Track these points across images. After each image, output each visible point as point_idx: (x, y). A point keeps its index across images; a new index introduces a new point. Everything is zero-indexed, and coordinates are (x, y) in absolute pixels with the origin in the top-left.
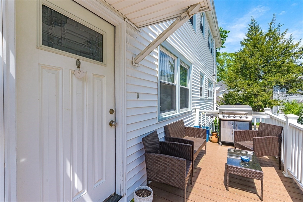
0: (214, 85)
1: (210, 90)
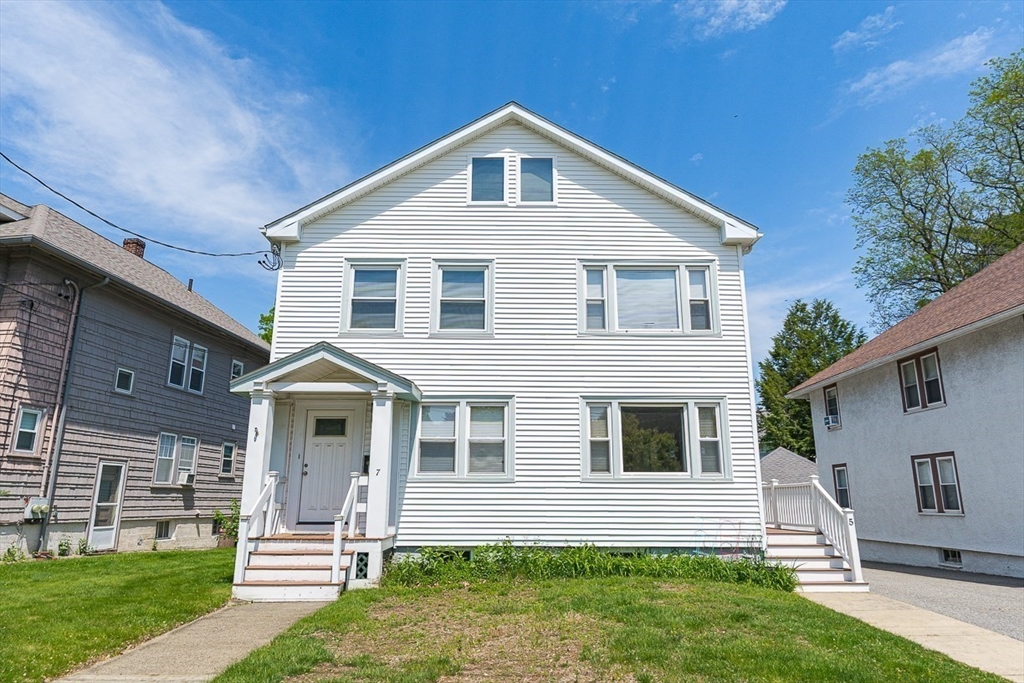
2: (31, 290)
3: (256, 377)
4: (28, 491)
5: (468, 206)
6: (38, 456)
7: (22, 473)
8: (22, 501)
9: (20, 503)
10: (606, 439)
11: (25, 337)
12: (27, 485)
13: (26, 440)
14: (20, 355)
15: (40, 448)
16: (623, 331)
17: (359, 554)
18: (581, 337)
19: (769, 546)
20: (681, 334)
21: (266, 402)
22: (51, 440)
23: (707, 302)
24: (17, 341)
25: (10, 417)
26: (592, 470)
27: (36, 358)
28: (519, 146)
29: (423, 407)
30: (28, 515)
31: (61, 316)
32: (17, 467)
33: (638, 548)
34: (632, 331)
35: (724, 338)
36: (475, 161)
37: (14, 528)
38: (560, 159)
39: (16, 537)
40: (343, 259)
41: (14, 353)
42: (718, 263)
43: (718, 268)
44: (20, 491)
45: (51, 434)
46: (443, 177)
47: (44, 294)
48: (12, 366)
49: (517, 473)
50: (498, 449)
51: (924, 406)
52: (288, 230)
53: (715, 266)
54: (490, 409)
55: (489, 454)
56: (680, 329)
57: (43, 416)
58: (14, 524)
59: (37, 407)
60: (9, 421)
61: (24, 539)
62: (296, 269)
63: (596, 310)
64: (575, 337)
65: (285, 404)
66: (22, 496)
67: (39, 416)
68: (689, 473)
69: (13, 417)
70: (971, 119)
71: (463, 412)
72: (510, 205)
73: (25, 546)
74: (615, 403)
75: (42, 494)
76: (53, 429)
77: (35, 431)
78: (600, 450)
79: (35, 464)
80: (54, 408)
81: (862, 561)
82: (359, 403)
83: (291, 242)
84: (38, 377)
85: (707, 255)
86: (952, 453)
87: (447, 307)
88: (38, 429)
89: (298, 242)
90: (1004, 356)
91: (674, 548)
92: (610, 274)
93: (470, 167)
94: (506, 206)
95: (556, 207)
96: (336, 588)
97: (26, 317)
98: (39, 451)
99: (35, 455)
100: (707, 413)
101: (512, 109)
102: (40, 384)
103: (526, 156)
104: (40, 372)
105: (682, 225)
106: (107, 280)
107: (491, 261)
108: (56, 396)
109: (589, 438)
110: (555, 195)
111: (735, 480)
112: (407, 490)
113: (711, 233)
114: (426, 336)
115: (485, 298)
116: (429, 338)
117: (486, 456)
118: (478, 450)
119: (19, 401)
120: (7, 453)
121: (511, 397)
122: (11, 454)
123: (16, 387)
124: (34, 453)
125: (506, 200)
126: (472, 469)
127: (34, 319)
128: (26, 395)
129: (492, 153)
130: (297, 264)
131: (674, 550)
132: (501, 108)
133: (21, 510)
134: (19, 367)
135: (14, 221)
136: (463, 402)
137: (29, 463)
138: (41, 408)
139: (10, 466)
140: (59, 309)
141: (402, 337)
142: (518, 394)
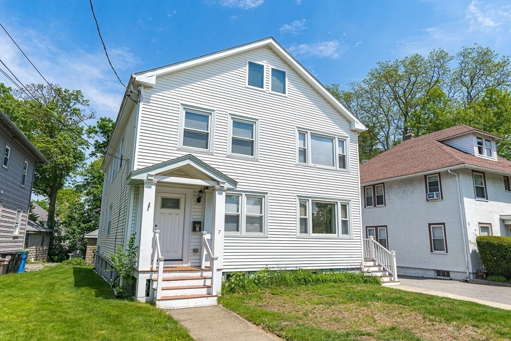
3: (150, 171)
5: (246, 88)
16: (313, 165)
18: (297, 166)
19: (365, 267)
20: (335, 169)
21: (154, 187)
23: (345, 155)
26: (301, 232)
33: (317, 269)
34: (317, 166)
35: (351, 173)
36: (250, 63)
38: (290, 74)
40: (180, 104)
42: (349, 138)
43: (349, 141)
46: (234, 68)
49: (269, 233)
50: (260, 220)
51: (375, 206)
55: (255, 223)
56: (335, 167)
62: (151, 104)
63: (303, 153)
64: (294, 166)
68: (337, 234)
70: (364, 83)
71: (243, 199)
72: (266, 91)
74: (310, 200)
78: (304, 222)
81: (398, 275)
82: (189, 191)
83: (147, 87)
85: (345, 134)
86: (386, 226)
87: (235, 141)
89: (152, 87)
90: (414, 189)
91: (331, 269)
92: (308, 136)
93: (247, 66)
94: (264, 92)
95: (287, 97)
96: (216, 298)
100: (344, 207)
101: (270, 41)
103: (274, 67)
105: (336, 118)
107: (257, 120)
109: (299, 216)
110: (287, 92)
111: (354, 238)
113: (346, 124)
114: (226, 156)
115: (254, 140)
117: (253, 223)
118: (251, 220)
121: (266, 193)
125: (265, 89)
126: (247, 231)
129: (257, 61)
130: (151, 101)
131: (331, 270)
132: (266, 39)
136: (244, 194)
141: (213, 155)
142: (269, 192)
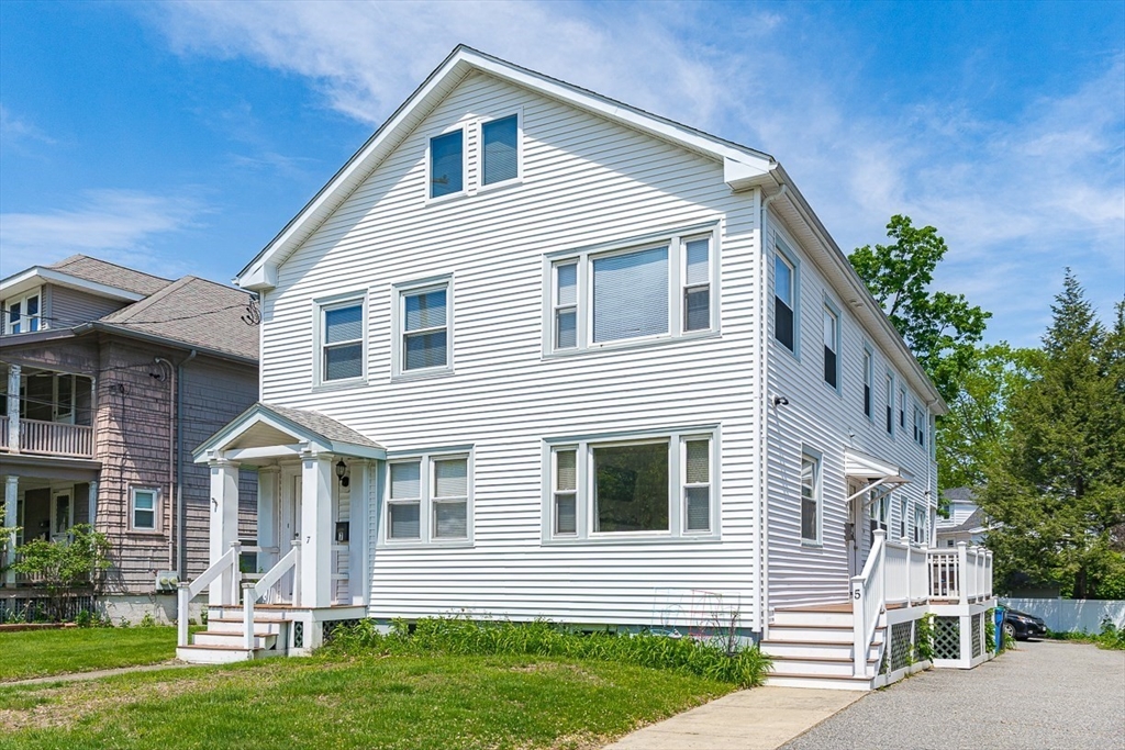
0: (928, 513)
1: (919, 526)
2: (119, 374)
3: (211, 446)
4: (156, 565)
5: (427, 207)
6: (161, 532)
7: (146, 548)
8: (151, 573)
9: (149, 576)
10: (573, 491)
11: (123, 420)
12: (152, 559)
13: (145, 519)
14: (121, 439)
15: (161, 525)
16: (597, 345)
17: (296, 623)
18: (545, 360)
19: (770, 627)
20: (670, 338)
21: (221, 471)
22: (171, 517)
23: (707, 286)
24: (115, 425)
25: (121, 497)
26: (557, 531)
27: (139, 440)
28: (479, 106)
29: (391, 465)
30: (158, 587)
31: (159, 396)
32: (139, 543)
34: (609, 344)
35: (725, 338)
36: (433, 142)
37: (146, 598)
38: (526, 112)
39: (153, 606)
40: (311, 301)
41: (113, 437)
42: (723, 223)
43: (724, 231)
44: (147, 565)
45: (169, 512)
46: (400, 173)
47: (135, 376)
48: (114, 449)
49: (476, 537)
50: (461, 509)
52: (257, 276)
53: (720, 230)
54: (452, 463)
55: (451, 515)
56: (670, 332)
57: (158, 496)
58: (146, 594)
59: (149, 487)
60: (121, 501)
61: (161, 609)
62: (275, 320)
63: (565, 321)
64: (538, 362)
65: (268, 471)
66: (150, 570)
67: (154, 496)
68: (670, 530)
69: (125, 497)
71: (427, 468)
72: (469, 194)
73: (163, 614)
74: (583, 444)
75: (171, 568)
76: (171, 506)
77: (153, 509)
78: (565, 504)
79: (157, 540)
80: (169, 487)
83: (268, 290)
84: (144, 459)
85: (711, 214)
87: (410, 341)
88: (156, 508)
89: (273, 288)
92: (584, 268)
93: (428, 152)
94: (466, 197)
95: (521, 184)
97: (119, 401)
98: (161, 527)
99: (156, 532)
100: (698, 449)
101: (461, 56)
102: (147, 465)
103: (488, 119)
104: (147, 453)
106: (194, 353)
107: (451, 275)
108: (169, 475)
109: (554, 490)
110: (520, 168)
111: (724, 539)
112: (377, 558)
114: (388, 381)
115: (447, 326)
116: (392, 383)
117: (449, 518)
118: (443, 510)
119: (128, 482)
120: (125, 530)
121: (472, 446)
122: (130, 531)
123: (122, 469)
124: (155, 530)
125: (466, 189)
126: (437, 534)
127: (128, 402)
128: (135, 476)
129: (451, 125)
130: (275, 314)
132: (448, 58)
133: (152, 582)
134: (121, 450)
135: (136, 302)
136: (425, 456)
137: (152, 539)
138: (155, 487)
139: (131, 542)
140: (155, 389)
141: (367, 386)
142: (477, 443)
